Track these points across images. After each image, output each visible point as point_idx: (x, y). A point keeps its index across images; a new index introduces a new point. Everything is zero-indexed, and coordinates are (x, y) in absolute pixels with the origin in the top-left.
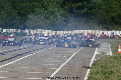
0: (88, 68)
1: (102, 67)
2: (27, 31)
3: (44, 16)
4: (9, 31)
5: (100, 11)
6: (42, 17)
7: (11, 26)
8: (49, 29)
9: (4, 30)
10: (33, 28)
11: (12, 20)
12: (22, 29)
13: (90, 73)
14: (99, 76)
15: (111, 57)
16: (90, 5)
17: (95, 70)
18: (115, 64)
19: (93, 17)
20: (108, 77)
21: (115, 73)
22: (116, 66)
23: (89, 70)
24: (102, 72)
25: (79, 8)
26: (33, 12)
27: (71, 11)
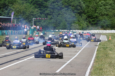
0: (97, 46)
1: (103, 45)
2: (71, 31)
3: (79, 25)
4: (64, 31)
5: (102, 22)
6: (78, 25)
7: (65, 29)
8: (81, 30)
9: (62, 31)
10: (74, 30)
11: (65, 26)
12: (69, 30)
13: (98, 48)
14: (101, 49)
15: (107, 41)
16: (97, 20)
17: (100, 47)
18: (108, 44)
19: (99, 25)
20: (105, 50)
21: (108, 48)
22: (109, 45)
23: (97, 47)
24: (103, 48)
25: (93, 21)
26: (74, 23)
27: (90, 22)
